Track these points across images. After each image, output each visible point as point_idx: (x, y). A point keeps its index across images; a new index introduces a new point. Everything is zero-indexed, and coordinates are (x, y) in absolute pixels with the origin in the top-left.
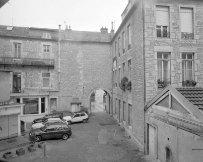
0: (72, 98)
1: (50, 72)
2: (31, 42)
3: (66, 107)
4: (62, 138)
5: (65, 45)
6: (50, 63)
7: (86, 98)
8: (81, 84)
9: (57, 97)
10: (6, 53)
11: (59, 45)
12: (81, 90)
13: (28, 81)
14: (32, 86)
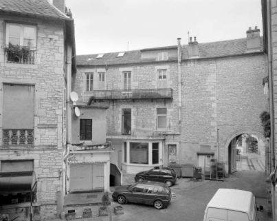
0: (199, 146)
1: (167, 106)
2: (143, 68)
3: (190, 158)
4: (152, 206)
5: (188, 66)
6: (167, 94)
7: (222, 147)
8: (213, 124)
9: (177, 144)
10: (115, 85)
11: (179, 67)
12: (214, 134)
13: (139, 120)
14: (143, 127)
